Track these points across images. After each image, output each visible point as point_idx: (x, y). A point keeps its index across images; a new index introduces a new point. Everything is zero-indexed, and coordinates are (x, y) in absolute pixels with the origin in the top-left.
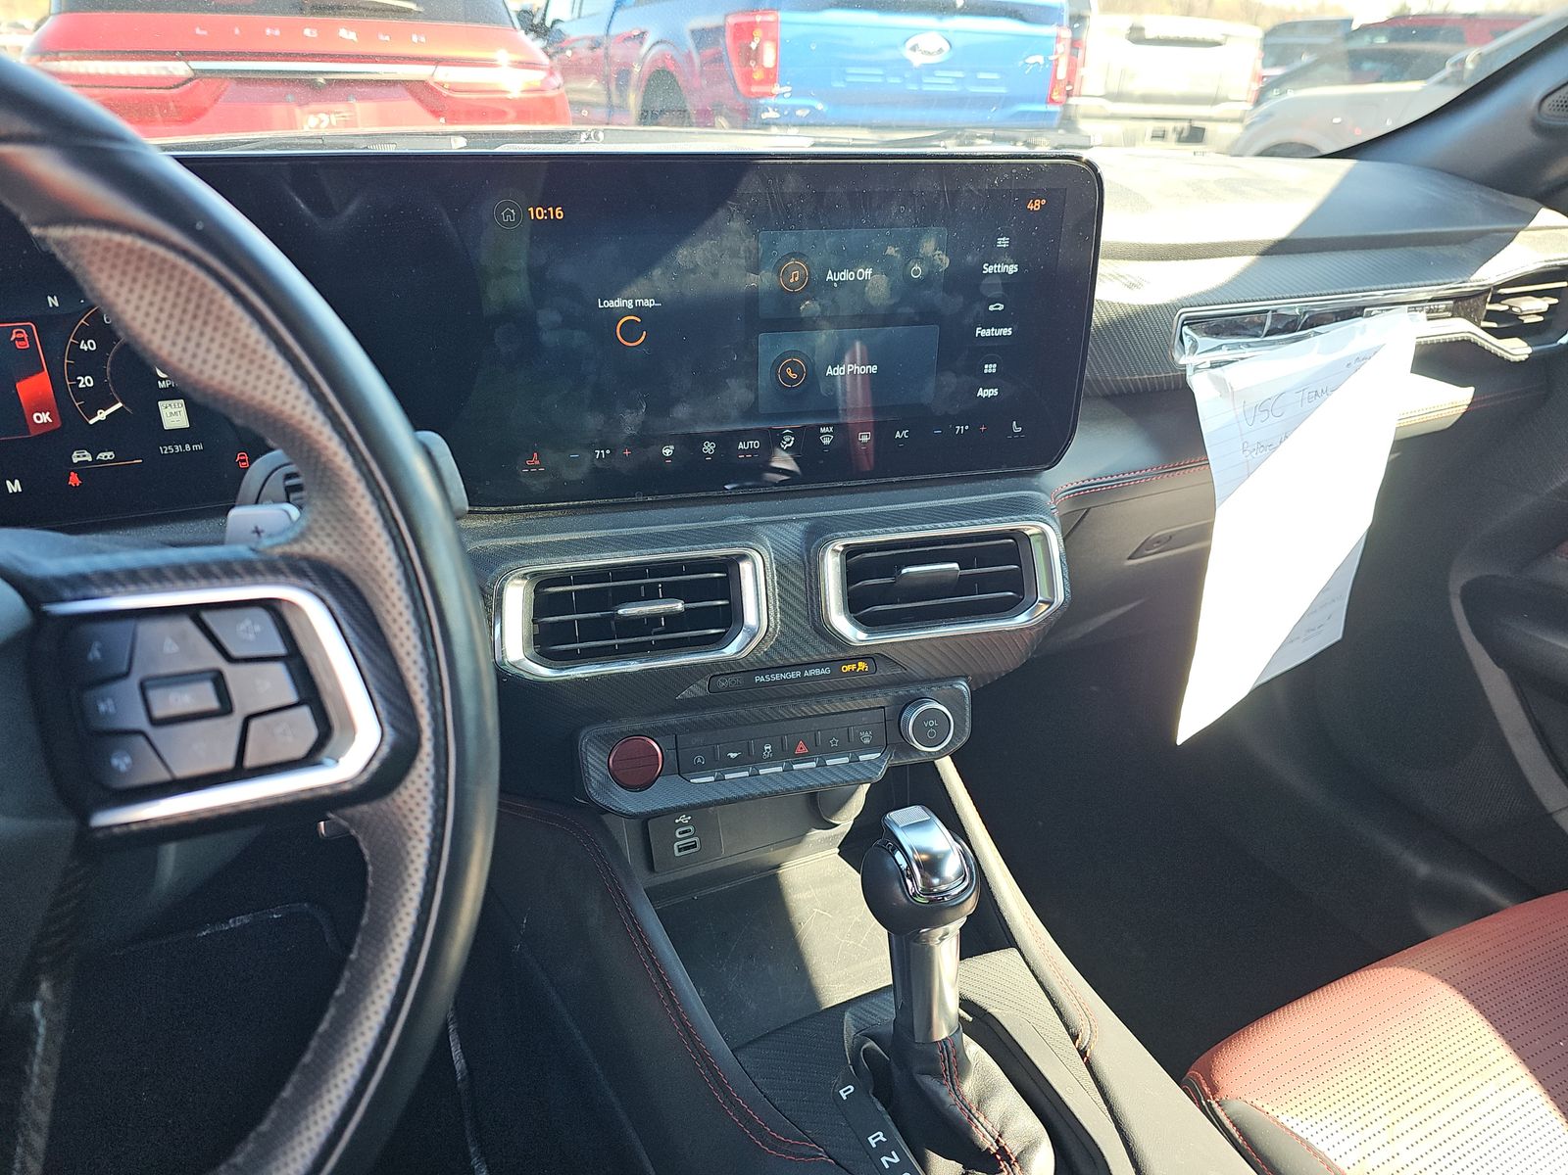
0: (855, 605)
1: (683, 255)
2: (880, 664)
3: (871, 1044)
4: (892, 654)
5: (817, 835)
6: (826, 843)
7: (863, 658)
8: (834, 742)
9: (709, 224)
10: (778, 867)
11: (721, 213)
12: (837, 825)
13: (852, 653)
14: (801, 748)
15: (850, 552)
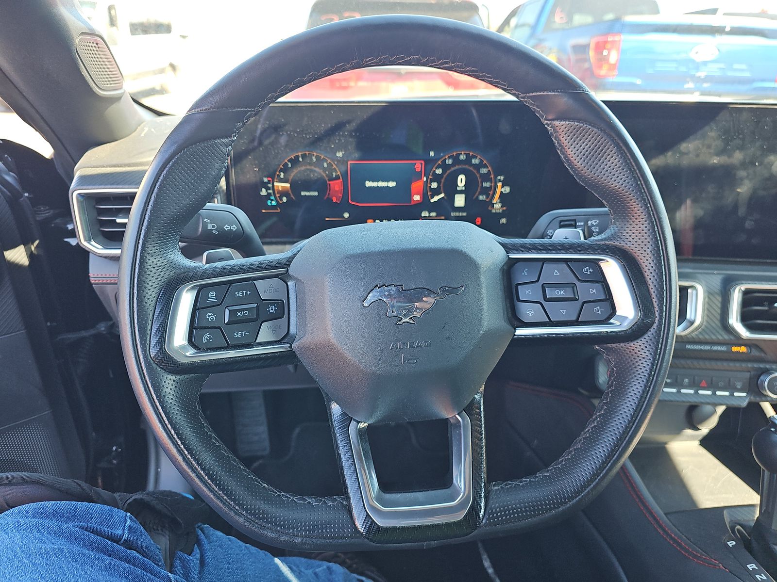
0: (745, 319)
1: (684, 146)
2: (753, 350)
3: (738, 527)
4: (762, 345)
5: (689, 432)
6: (692, 438)
7: (745, 345)
8: (721, 384)
9: (700, 133)
10: (666, 443)
11: (707, 128)
12: (700, 430)
13: (741, 342)
14: (704, 384)
15: (746, 293)
